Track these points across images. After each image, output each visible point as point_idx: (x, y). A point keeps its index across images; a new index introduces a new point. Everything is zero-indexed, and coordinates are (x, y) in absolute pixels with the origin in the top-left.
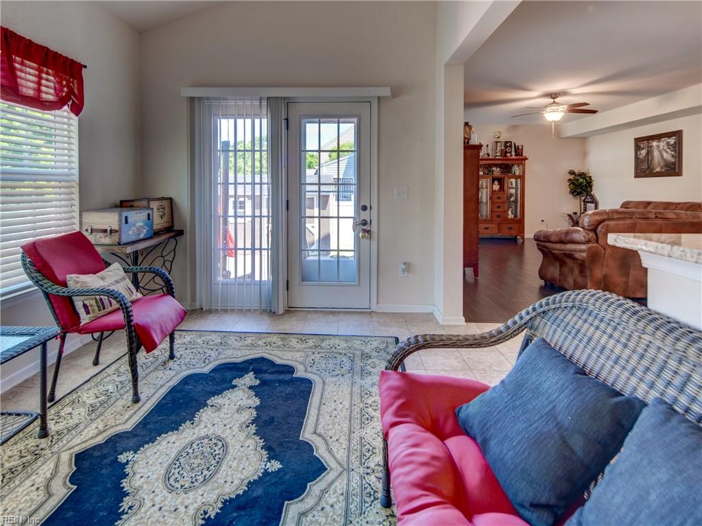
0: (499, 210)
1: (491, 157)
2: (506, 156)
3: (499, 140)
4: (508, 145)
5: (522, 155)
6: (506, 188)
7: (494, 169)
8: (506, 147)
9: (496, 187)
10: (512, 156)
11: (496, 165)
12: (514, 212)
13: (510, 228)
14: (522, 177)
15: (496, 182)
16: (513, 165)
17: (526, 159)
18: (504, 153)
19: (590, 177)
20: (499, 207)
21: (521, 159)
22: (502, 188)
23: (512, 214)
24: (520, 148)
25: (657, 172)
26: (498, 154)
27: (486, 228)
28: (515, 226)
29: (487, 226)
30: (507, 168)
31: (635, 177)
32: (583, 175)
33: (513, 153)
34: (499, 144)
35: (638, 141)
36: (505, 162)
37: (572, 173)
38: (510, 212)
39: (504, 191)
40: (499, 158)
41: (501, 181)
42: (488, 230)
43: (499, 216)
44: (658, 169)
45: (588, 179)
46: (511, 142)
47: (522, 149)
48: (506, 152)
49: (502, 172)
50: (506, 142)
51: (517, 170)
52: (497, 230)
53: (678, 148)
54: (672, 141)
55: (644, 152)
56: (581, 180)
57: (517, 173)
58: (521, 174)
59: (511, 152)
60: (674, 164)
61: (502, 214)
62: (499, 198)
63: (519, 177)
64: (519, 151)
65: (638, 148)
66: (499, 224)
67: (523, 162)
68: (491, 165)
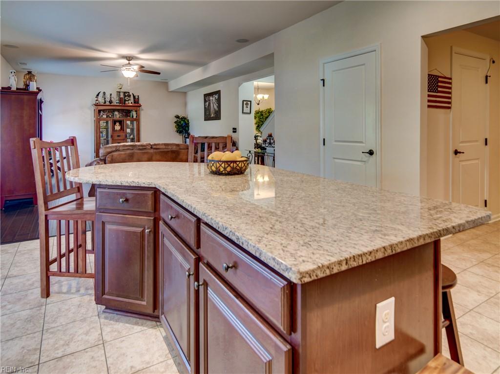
1: (113, 104)
2: (124, 103)
3: (121, 90)
4: (127, 94)
5: (138, 103)
8: (125, 96)
9: (118, 127)
10: (129, 103)
15: (118, 124)
16: (131, 111)
17: (140, 106)
21: (137, 106)
24: (136, 97)
25: (212, 117)
26: (118, 101)
31: (205, 120)
33: (131, 101)
35: (206, 95)
36: (123, 108)
37: (177, 117)
40: (119, 104)
41: (121, 123)
44: (212, 116)
46: (129, 93)
47: (138, 99)
48: (125, 100)
51: (134, 114)
55: (207, 103)
56: (182, 122)
57: (134, 117)
58: (138, 118)
63: (135, 120)
64: (136, 100)
67: (138, 108)
68: (114, 110)
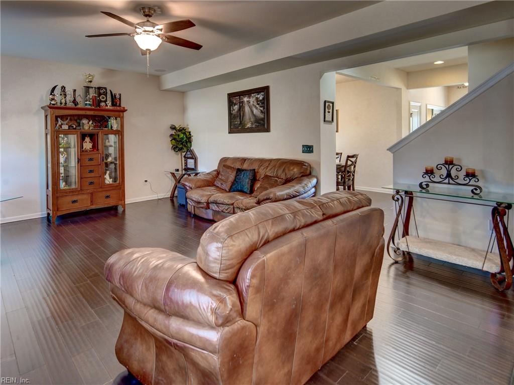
0: (92, 175)
1: (79, 106)
2: (99, 106)
3: (92, 85)
4: (102, 91)
5: (120, 106)
6: (100, 147)
7: (85, 121)
8: (100, 94)
9: (88, 145)
10: (107, 105)
11: (88, 117)
12: (113, 174)
13: (107, 197)
14: (120, 133)
15: (87, 139)
16: (109, 117)
17: (124, 111)
18: (97, 103)
19: (190, 132)
20: (91, 171)
21: (119, 111)
22: (95, 147)
23: (110, 178)
24: (118, 96)
25: (248, 128)
26: (88, 102)
27: (74, 202)
28: (112, 193)
29: (75, 198)
30: (101, 121)
31: (229, 133)
32: (183, 130)
33: (109, 103)
34: (91, 90)
35: (231, 96)
36: (97, 113)
37: (173, 128)
38: (107, 176)
39: (98, 150)
40: (90, 107)
41: (93, 137)
42: (76, 204)
43: (91, 183)
44: (249, 125)
45: (188, 134)
46: (105, 88)
47: (120, 99)
48: (100, 101)
49: (95, 127)
50: (99, 88)
51: (114, 124)
52: (89, 201)
53: (265, 104)
54: (261, 97)
55: (236, 107)
56: (182, 136)
57: (115, 127)
58: (119, 129)
59: (105, 101)
60: (263, 119)
61: (95, 181)
62: (91, 160)
63: (117, 132)
64: (115, 100)
65: (231, 104)
66: (92, 194)
67: (121, 114)
68: (81, 117)
